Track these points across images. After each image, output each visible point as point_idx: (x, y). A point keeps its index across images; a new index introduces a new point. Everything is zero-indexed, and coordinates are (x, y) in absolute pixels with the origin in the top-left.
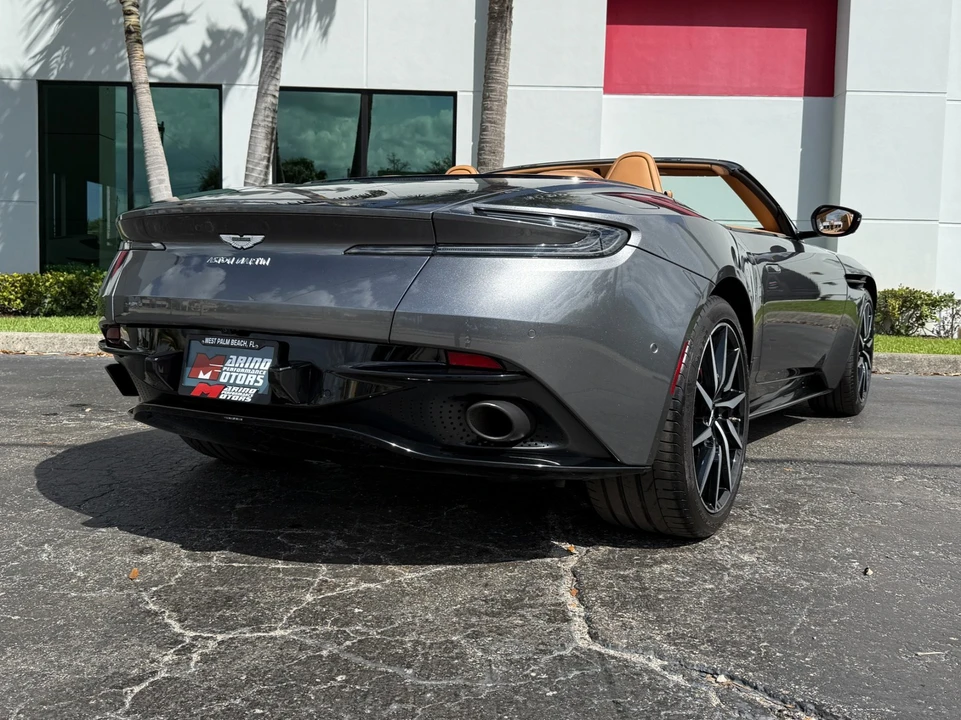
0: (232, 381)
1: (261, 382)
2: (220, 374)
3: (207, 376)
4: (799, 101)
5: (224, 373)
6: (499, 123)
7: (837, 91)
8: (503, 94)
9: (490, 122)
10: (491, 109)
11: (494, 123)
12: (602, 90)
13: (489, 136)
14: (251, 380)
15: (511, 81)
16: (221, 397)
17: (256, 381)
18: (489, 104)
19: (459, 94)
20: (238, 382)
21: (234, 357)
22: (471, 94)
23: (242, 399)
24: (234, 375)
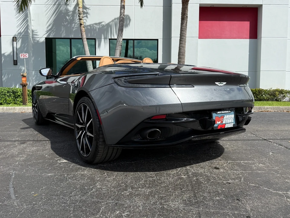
0: (226, 122)
1: (233, 121)
2: (223, 121)
3: (220, 122)
4: (248, 40)
5: (224, 121)
6: (184, 47)
7: (258, 37)
8: (185, 39)
9: (182, 47)
10: (182, 44)
11: (183, 47)
12: (198, 38)
13: (182, 51)
14: (231, 121)
15: (187, 36)
16: (225, 127)
17: (232, 121)
18: (182, 42)
19: (159, 40)
20: (228, 122)
21: (226, 116)
22: (162, 40)
23: (231, 126)
24: (227, 121)
